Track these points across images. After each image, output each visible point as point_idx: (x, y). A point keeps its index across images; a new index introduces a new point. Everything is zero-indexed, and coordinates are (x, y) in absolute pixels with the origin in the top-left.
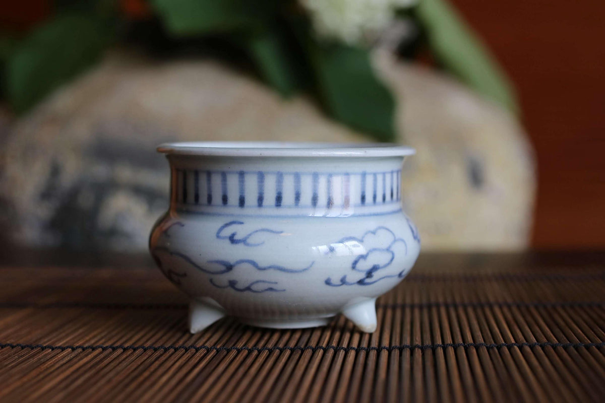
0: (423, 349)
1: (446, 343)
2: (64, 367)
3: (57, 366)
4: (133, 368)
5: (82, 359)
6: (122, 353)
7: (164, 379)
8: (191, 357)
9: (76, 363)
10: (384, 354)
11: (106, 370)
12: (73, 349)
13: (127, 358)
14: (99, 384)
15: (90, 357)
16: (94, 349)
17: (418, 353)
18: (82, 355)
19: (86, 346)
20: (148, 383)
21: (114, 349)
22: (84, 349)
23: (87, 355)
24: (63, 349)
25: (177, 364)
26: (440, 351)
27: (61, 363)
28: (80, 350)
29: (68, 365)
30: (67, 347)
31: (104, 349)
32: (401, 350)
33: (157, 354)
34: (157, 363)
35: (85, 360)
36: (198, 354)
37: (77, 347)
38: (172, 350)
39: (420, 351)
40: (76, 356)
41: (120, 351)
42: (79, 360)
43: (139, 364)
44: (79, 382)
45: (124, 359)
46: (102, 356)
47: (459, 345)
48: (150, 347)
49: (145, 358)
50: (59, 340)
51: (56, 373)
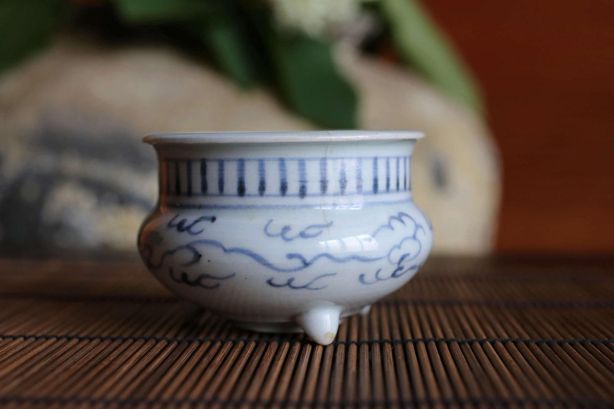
0: (393, 343)
1: (416, 338)
2: (18, 355)
3: (9, 354)
4: (92, 357)
5: (36, 347)
6: (78, 343)
7: (125, 368)
8: (151, 348)
9: (29, 352)
10: (353, 349)
11: (62, 359)
12: (26, 338)
13: (83, 347)
14: (56, 372)
15: (44, 346)
16: (47, 338)
17: (388, 349)
18: (35, 344)
19: (39, 335)
20: (108, 372)
21: (69, 339)
22: (37, 339)
23: (41, 344)
24: (15, 338)
25: (138, 354)
26: (411, 346)
27: (14, 351)
28: (33, 339)
29: (21, 353)
30: (19, 336)
31: (59, 339)
32: (370, 345)
33: (116, 344)
34: (116, 353)
35: (40, 349)
36: (159, 345)
37: (30, 337)
38: (130, 341)
39: (390, 346)
40: (29, 345)
41: (75, 341)
42: (33, 349)
43: (97, 353)
44: (35, 369)
45: (81, 349)
46: (57, 345)
47: (430, 340)
48: (107, 338)
49: (103, 348)
50: (10, 329)
51: (9, 361)
